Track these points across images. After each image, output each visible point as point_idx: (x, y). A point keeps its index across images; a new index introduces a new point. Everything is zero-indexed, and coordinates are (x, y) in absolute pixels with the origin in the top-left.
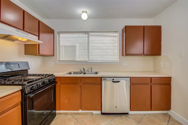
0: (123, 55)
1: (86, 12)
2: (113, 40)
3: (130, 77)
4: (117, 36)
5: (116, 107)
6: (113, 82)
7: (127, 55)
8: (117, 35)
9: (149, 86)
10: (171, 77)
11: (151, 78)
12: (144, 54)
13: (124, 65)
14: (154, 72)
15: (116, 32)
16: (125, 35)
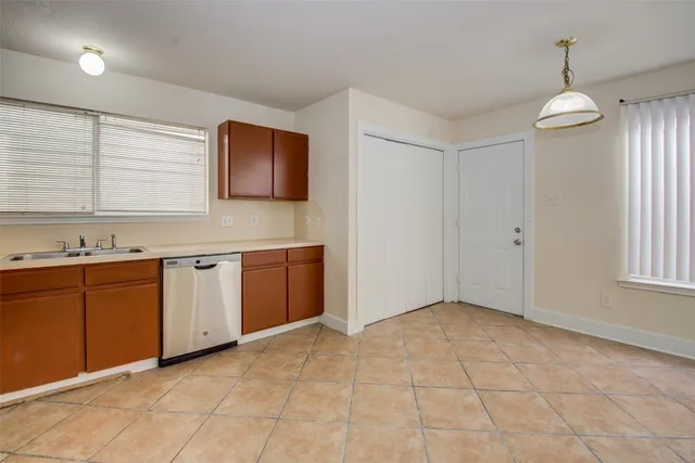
0: (221, 196)
1: (100, 53)
2: (192, 155)
3: (243, 253)
4: (204, 142)
5: (205, 334)
6: (196, 267)
7: (231, 196)
8: (202, 138)
9: (284, 268)
10: (322, 246)
11: (287, 250)
12: (273, 197)
13: (224, 225)
14: (296, 239)
15: (199, 129)
16: (226, 141)
